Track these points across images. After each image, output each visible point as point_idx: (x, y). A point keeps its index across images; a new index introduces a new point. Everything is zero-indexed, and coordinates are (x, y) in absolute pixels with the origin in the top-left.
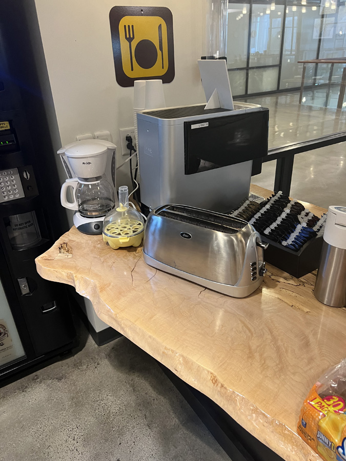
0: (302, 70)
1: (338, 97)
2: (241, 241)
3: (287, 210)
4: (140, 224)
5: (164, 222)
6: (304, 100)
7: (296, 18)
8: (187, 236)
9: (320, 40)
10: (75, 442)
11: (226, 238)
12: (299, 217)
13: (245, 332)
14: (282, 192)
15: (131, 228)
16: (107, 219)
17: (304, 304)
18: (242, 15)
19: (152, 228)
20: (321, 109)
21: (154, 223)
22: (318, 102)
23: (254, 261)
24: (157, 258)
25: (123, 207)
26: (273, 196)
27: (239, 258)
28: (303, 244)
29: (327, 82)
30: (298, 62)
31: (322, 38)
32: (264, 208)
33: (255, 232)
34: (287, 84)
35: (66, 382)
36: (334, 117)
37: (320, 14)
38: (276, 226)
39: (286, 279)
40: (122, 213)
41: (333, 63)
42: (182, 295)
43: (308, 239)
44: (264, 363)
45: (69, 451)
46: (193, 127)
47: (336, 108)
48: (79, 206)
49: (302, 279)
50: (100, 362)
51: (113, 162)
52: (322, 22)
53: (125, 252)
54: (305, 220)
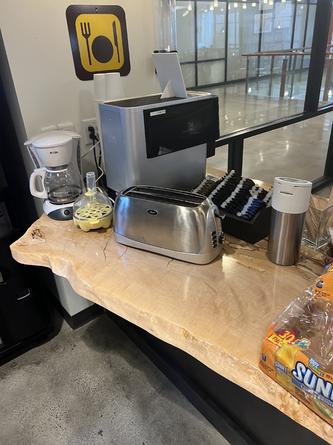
0: (246, 62)
1: (280, 87)
2: (202, 214)
3: (240, 186)
4: (108, 207)
5: (131, 202)
6: (250, 90)
7: (238, 14)
8: (154, 213)
9: (260, 34)
10: (58, 420)
11: (188, 211)
12: (251, 191)
13: (210, 293)
14: (234, 171)
15: (100, 211)
16: (77, 204)
17: (259, 265)
18: (187, 12)
19: (121, 208)
20: (265, 98)
21: (122, 203)
22: (263, 92)
23: (214, 230)
24: (127, 236)
25: (91, 192)
26: (227, 175)
27: (201, 228)
28: (255, 213)
29: (269, 73)
30: (242, 55)
31: (262, 32)
32: (219, 185)
33: (213, 205)
34: (233, 76)
35: (44, 366)
36: (277, 105)
37: (260, 9)
38: (231, 200)
39: (242, 245)
40: (91, 198)
41: (273, 56)
42: (152, 266)
43: (259, 209)
44: (229, 316)
45: (53, 429)
46: (152, 114)
47: (279, 96)
48: (48, 193)
49: (256, 245)
50: (76, 344)
51: (79, 152)
52: (261, 17)
53: (95, 234)
54: (256, 193)
